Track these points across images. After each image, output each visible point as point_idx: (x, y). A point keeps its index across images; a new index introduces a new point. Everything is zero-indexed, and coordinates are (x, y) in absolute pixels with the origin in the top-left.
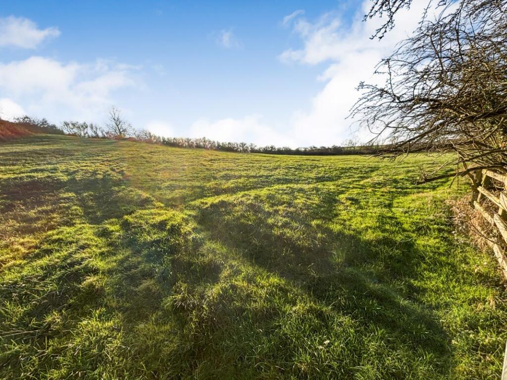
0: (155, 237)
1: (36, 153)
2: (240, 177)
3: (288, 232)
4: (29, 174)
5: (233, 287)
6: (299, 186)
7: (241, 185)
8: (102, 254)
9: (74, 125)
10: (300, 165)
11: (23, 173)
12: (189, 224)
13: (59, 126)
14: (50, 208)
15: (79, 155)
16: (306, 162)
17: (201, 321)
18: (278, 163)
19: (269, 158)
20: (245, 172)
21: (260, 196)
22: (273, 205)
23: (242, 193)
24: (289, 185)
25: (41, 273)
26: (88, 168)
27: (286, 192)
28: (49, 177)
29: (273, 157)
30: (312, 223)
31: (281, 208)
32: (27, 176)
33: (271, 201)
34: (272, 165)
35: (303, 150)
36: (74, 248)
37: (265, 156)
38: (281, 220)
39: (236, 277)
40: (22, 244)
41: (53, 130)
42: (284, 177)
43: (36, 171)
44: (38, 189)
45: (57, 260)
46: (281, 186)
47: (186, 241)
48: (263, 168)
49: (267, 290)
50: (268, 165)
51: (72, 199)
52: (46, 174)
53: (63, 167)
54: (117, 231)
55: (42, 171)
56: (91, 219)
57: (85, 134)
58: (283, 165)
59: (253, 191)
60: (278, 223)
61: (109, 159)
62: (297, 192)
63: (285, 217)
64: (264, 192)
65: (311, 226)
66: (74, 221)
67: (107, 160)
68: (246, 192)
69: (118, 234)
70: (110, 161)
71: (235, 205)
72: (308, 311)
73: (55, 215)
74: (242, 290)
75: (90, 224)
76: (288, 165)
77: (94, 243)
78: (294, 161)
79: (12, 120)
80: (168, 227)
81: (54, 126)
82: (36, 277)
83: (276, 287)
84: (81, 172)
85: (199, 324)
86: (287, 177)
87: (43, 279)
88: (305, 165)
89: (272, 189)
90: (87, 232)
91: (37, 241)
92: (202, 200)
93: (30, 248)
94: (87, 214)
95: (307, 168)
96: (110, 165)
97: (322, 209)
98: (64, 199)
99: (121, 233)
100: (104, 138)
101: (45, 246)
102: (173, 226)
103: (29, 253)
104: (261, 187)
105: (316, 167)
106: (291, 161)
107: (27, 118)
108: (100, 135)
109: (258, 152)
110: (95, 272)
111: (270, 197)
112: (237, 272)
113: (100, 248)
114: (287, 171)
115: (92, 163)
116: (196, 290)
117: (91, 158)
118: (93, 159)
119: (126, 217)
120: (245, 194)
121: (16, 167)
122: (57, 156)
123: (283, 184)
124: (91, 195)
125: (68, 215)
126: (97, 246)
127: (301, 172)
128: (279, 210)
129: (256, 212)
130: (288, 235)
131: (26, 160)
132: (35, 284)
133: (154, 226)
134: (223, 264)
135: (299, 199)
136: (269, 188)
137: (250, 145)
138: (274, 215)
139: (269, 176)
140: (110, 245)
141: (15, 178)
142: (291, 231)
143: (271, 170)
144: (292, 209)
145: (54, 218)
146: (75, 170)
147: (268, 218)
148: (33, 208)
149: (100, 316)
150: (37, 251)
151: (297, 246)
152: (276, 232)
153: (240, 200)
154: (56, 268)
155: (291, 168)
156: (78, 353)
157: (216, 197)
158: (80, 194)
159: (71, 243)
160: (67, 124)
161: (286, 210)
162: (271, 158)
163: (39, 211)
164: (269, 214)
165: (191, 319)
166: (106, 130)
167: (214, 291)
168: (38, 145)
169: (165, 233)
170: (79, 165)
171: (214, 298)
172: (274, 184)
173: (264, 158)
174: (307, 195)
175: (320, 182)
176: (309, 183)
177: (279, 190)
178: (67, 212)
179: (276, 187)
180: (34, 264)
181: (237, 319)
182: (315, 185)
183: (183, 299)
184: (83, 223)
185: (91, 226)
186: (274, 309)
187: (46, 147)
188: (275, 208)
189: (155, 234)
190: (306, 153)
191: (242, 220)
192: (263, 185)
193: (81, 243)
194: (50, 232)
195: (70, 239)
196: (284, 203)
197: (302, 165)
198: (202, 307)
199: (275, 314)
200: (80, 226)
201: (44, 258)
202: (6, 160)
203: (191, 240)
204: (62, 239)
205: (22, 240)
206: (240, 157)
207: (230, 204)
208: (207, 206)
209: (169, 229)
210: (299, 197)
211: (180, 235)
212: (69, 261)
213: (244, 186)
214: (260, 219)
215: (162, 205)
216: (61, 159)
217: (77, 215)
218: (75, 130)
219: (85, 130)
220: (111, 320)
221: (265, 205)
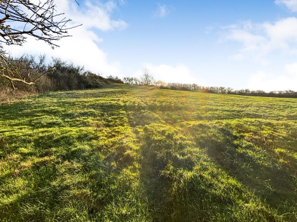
0: (159, 138)
1: (113, 92)
2: (216, 110)
3: (250, 153)
4: (110, 101)
5: (201, 176)
6: (268, 121)
7: (216, 116)
8: (134, 141)
9: (128, 79)
10: (272, 105)
11: (108, 101)
12: (178, 135)
13: (122, 80)
14: (116, 117)
15: (128, 93)
16: (279, 102)
17: (179, 188)
18: (251, 102)
19: (242, 98)
20: (221, 107)
21: (230, 125)
22: (239, 132)
23: (217, 121)
24: (257, 119)
25: (111, 144)
26: (132, 100)
27: (254, 124)
28: (116, 103)
29: (247, 98)
30: (275, 150)
31: (247, 134)
32: (109, 102)
33: (239, 129)
34: (245, 103)
35: (277, 93)
36: (123, 136)
37: (239, 97)
38: (245, 143)
39: (204, 171)
40: (106, 131)
41: (119, 81)
42: (254, 113)
43: (112, 100)
44: (112, 108)
45: (117, 140)
46: (250, 119)
47: (176, 144)
48: (236, 105)
49: (226, 185)
50: (241, 103)
51: (124, 114)
52: (116, 102)
53: (122, 99)
54: (142, 132)
55: (114, 100)
56: (131, 124)
57: (132, 83)
58: (254, 103)
59: (225, 120)
60: (242, 144)
61: (141, 96)
62: (264, 125)
63: (249, 141)
64: (234, 122)
65: (274, 152)
66: (124, 124)
67: (140, 97)
68: (219, 121)
69: (142, 133)
70: (141, 97)
71: (209, 128)
72: (259, 211)
73: (117, 121)
74: (207, 180)
75: (130, 126)
76: (259, 104)
77: (131, 136)
78: (266, 101)
79: (106, 78)
80: (166, 134)
81: (120, 80)
82: (109, 145)
83: (233, 186)
84: (129, 102)
85: (177, 190)
86: (257, 113)
87: (112, 146)
88: (277, 105)
89: (241, 121)
90: (129, 130)
91: (111, 131)
92: (188, 122)
93: (108, 133)
94: (130, 122)
95: (280, 107)
96: (141, 99)
97: (289, 141)
98: (121, 113)
99: (143, 133)
100: (140, 85)
101: (113, 133)
102: (169, 134)
103: (108, 135)
104: (232, 119)
105: (290, 107)
106: (263, 101)
107: (111, 76)
108: (138, 83)
109: (234, 93)
110: (131, 149)
111: (238, 126)
112: (205, 169)
113: (134, 138)
114: (257, 108)
115: (134, 97)
116: (178, 171)
117: (133, 95)
118: (134, 96)
119: (146, 126)
120: (219, 122)
121: (106, 98)
122: (120, 94)
123: (252, 118)
124: (132, 113)
125: (122, 121)
126: (132, 137)
127: (271, 110)
128: (245, 136)
129: (225, 134)
130: (250, 154)
131: (109, 95)
132: (109, 148)
133: (159, 132)
134: (196, 162)
135: (266, 130)
136: (239, 120)
137: (227, 88)
138: (240, 139)
139: (241, 111)
140: (137, 138)
141: (105, 103)
142: (253, 152)
143: (243, 107)
144: (257, 137)
145: (117, 122)
146: (126, 100)
147: (234, 140)
148: (110, 116)
149: (131, 169)
150: (110, 135)
151: (257, 163)
152: (240, 151)
153: (214, 125)
154: (116, 143)
155: (262, 107)
156: (121, 182)
157: (197, 121)
158: (128, 112)
159: (122, 134)
160: (125, 79)
161: (251, 137)
162: (244, 98)
163: (112, 118)
164: (236, 138)
165: (173, 186)
166: (141, 81)
167: (188, 174)
168: (114, 89)
169: (164, 137)
170: (128, 98)
171: (188, 178)
172: (244, 117)
173: (238, 98)
174: (275, 129)
175: (292, 120)
176: (278, 120)
177: (247, 122)
178: (122, 120)
179: (246, 119)
180: (109, 140)
181: (201, 196)
182: (286, 122)
183: (170, 174)
184: (128, 126)
185: (131, 128)
186: (229, 199)
187: (116, 90)
188: (242, 134)
189: (159, 136)
190: (280, 95)
191: (214, 138)
192: (234, 117)
193: (127, 134)
194: (115, 128)
195: (122, 132)
196: (251, 131)
197: (274, 105)
198: (180, 182)
199: (230, 203)
200: (126, 127)
201: (112, 138)
202: (103, 95)
203: (178, 143)
204: (119, 132)
205: (106, 129)
206: (218, 97)
207: (206, 126)
208: (190, 126)
209: (166, 135)
210: (265, 129)
211: (172, 139)
212: (121, 141)
213: (219, 116)
214: (228, 139)
215: (164, 122)
216: (121, 95)
217: (126, 121)
218: (128, 81)
219: (132, 81)
220: (135, 173)
221: (234, 131)
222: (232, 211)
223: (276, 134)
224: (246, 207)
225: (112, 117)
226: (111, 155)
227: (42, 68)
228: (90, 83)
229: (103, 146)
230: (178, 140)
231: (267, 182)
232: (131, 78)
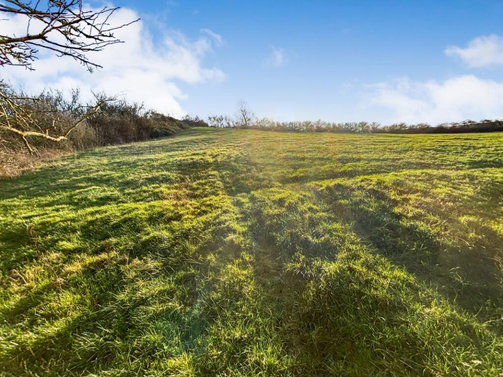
0: (276, 211)
1: (194, 142)
2: (359, 160)
3: (422, 226)
4: (190, 157)
5: (351, 269)
6: (441, 172)
7: (360, 169)
8: (237, 219)
9: (214, 118)
10: (443, 146)
11: (188, 156)
12: (305, 204)
13: (206, 121)
14: (204, 181)
15: (218, 142)
16: (454, 141)
17: (318, 292)
18: (410, 144)
19: (396, 138)
20: (365, 155)
21: (384, 182)
22: (401, 193)
23: (362, 177)
24: (425, 171)
25: (203, 226)
26: (225, 152)
27: (420, 178)
28: (202, 159)
29: (403, 137)
30: (460, 218)
31: (413, 197)
32: (190, 158)
33: (399, 188)
34: (401, 147)
35: (450, 126)
36: (219, 212)
37: (391, 137)
38: (411, 210)
39: (355, 260)
40: (191, 205)
41: (201, 124)
42: (418, 160)
43: (194, 154)
44: (196, 168)
45: (210, 219)
46: (412, 172)
47: (303, 219)
48: (388, 150)
49: (390, 281)
50: (395, 146)
51: (216, 176)
52: (200, 157)
53: (209, 152)
54: (248, 203)
55: (198, 154)
56: (228, 191)
57: (221, 125)
58: (416, 146)
59: (374, 175)
60: (408, 213)
62: (437, 179)
63: (417, 208)
64: (389, 178)
65: (459, 222)
66: (218, 193)
67: (237, 146)
68: (366, 177)
69: (247, 205)
70: (239, 147)
71: (353, 190)
72: (448, 319)
73: (207, 187)
74: (360, 274)
75: (228, 195)
76: (424, 146)
77: (232, 210)
78: (434, 140)
79: (180, 119)
80: (286, 204)
81: (202, 121)
82: (200, 228)
83: (403, 282)
84: (221, 156)
85: (316, 293)
86: (422, 161)
87: (204, 229)
88: (452, 146)
89: (400, 175)
90: (227, 202)
91: (199, 204)
92: (317, 183)
93: (195, 208)
94: (226, 188)
95: (456, 149)
96: (240, 150)
97: (480, 203)
98: (212, 175)
99: (250, 205)
100: (234, 127)
101: (203, 208)
102: (290, 203)
103: (195, 211)
104: (386, 172)
105: (472, 148)
106: (429, 141)
107: (187, 116)
108: (232, 125)
109: (383, 131)
110: (234, 232)
111: (397, 184)
112: (355, 257)
113: (236, 214)
114: (422, 153)
115: (227, 148)
116: (313, 263)
117: (226, 145)
118: (228, 146)
119: (252, 192)
120: (365, 179)
121: (183, 152)
122: (205, 143)
123: (416, 168)
124: (228, 174)
125: (214, 188)
126: (234, 213)
127: (444, 155)
128: (410, 199)
129: (378, 198)
130: (422, 228)
131: (188, 147)
132: (200, 232)
133: (274, 202)
134: (339, 246)
135: (441, 188)
136: (396, 173)
137: (372, 124)
138: (403, 204)
139: (397, 159)
140: (242, 213)
141: (184, 160)
142: (427, 224)
143: (400, 153)
144: (428, 200)
145: (206, 189)
146: (217, 154)
147: (394, 206)
148: (195, 181)
149: (239, 264)
150: (199, 211)
151: (435, 242)
152: (405, 223)
153: (359, 185)
154: (210, 224)
155: (429, 150)
156: (227, 286)
157: (331, 180)
158: (221, 172)
159: (218, 208)
160: (210, 119)
161: (420, 200)
162: (399, 138)
163: (198, 183)
164: (395, 203)
165: (309, 288)
166: (236, 121)
167: (331, 268)
168: (194, 136)
169: (284, 209)
170: (219, 150)
171: (331, 274)
172: (403, 169)
173: (390, 138)
174: (454, 184)
175: (477, 168)
176: (458, 169)
177: (410, 176)
178: (214, 185)
179: (407, 172)
180: (198, 219)
181: (354, 301)
182: (469, 172)
183: (302, 269)
184: (224, 194)
185: (230, 197)
186: (399, 303)
187: (199, 137)
188: (405, 196)
189: (275, 208)
190: (454, 130)
191: (362, 206)
192: (389, 170)
193: (224, 208)
194: (205, 199)
195: (217, 205)
196: (417, 191)
197: (448, 145)
198: (320, 280)
199: (400, 309)
200: (222, 196)
201: (203, 216)
202: (178, 147)
203: (307, 218)
204: (212, 205)
205: (190, 202)
206: (358, 139)
207: (347, 188)
208: (321, 188)
209: (287, 206)
210: (439, 186)
211: (297, 212)
212: (217, 221)
213: (364, 170)
214: (384, 206)
215: (280, 185)
216: (207, 146)
217: (220, 188)
218: (215, 123)
219: (222, 122)
220: (246, 269)
221: (391, 191)
222: (407, 322)
223: (456, 193)
224: (428, 314)
225: (198, 181)
226: (205, 243)
227: (76, 110)
228: (156, 129)
229: (190, 230)
230: (306, 212)
231: (455, 271)
232: (219, 116)
